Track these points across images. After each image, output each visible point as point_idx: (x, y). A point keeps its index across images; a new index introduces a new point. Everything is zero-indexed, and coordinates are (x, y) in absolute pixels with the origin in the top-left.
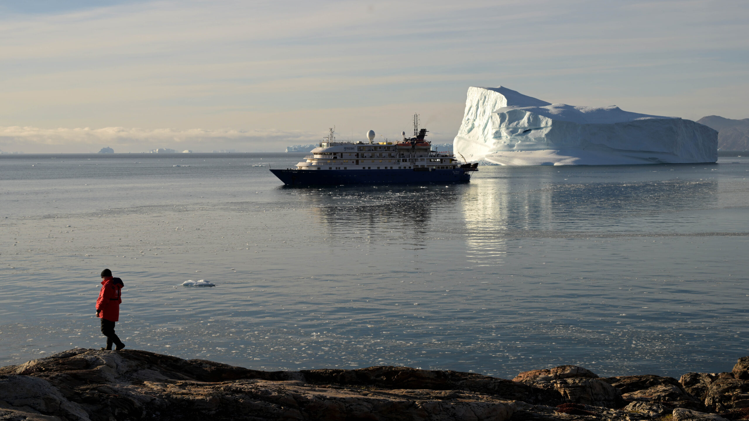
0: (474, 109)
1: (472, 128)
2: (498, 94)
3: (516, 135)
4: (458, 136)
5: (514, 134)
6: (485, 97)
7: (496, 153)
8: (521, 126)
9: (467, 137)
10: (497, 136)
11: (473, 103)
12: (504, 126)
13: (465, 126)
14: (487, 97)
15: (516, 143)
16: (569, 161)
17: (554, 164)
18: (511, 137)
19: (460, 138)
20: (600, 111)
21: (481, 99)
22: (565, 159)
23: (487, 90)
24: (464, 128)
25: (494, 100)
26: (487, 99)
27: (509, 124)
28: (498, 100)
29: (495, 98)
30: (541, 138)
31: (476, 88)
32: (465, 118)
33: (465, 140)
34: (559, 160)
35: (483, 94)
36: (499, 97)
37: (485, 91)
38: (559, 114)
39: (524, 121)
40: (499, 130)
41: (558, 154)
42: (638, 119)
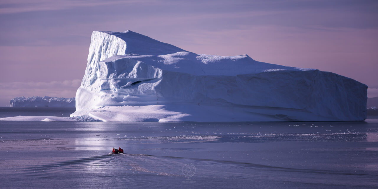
0: (96, 56)
1: (95, 78)
2: (119, 39)
3: (124, 88)
4: (81, 88)
5: (122, 87)
6: (108, 43)
7: (103, 107)
8: (130, 78)
9: (89, 89)
10: (105, 88)
11: (96, 49)
12: (112, 77)
13: (88, 76)
14: (110, 43)
15: (125, 97)
16: (176, 116)
17: (159, 120)
18: (119, 90)
19: (83, 90)
20: (226, 62)
21: (103, 46)
22: (173, 115)
23: (109, 35)
24: (87, 79)
25: (115, 46)
26: (109, 46)
27: (118, 75)
28: (120, 47)
29: (116, 45)
30: (150, 91)
31: (99, 32)
32: (88, 68)
33: (88, 92)
34: (165, 116)
35: (105, 39)
36: (120, 43)
37: (108, 37)
38: (174, 64)
39: (134, 73)
40: (107, 82)
41: (167, 108)
42: (266, 71)
